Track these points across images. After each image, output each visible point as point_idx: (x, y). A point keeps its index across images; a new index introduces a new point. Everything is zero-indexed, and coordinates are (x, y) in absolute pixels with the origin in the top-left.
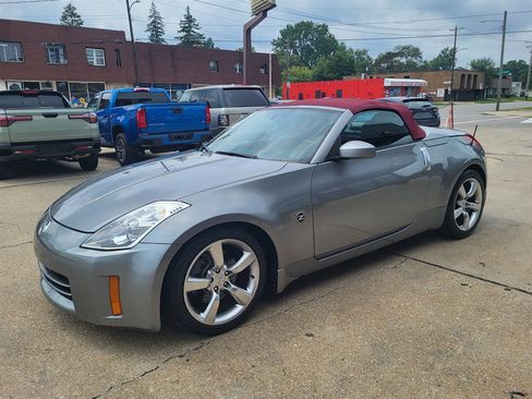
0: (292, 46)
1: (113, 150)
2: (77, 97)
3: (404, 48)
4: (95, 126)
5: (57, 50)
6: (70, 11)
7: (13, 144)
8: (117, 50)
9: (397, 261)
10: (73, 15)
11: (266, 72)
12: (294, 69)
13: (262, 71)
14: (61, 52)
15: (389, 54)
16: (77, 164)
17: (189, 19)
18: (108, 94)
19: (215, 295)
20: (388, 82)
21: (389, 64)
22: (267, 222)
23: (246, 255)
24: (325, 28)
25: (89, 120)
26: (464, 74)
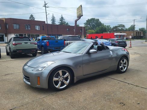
0: (89, 24)
1: (41, 51)
2: (32, 38)
3: (120, 25)
4: (36, 45)
5: (28, 26)
6: (32, 16)
7: (17, 50)
8: (43, 26)
9: (105, 78)
10: (32, 17)
11: (82, 31)
12: (90, 30)
13: (81, 31)
14: (29, 26)
15: (116, 26)
16: (32, 55)
17: (62, 18)
18: (40, 38)
19: (60, 82)
20: (115, 34)
21: (116, 29)
22: (72, 67)
23: (67, 74)
24: (98, 20)
25: (35, 44)
26: (137, 32)
